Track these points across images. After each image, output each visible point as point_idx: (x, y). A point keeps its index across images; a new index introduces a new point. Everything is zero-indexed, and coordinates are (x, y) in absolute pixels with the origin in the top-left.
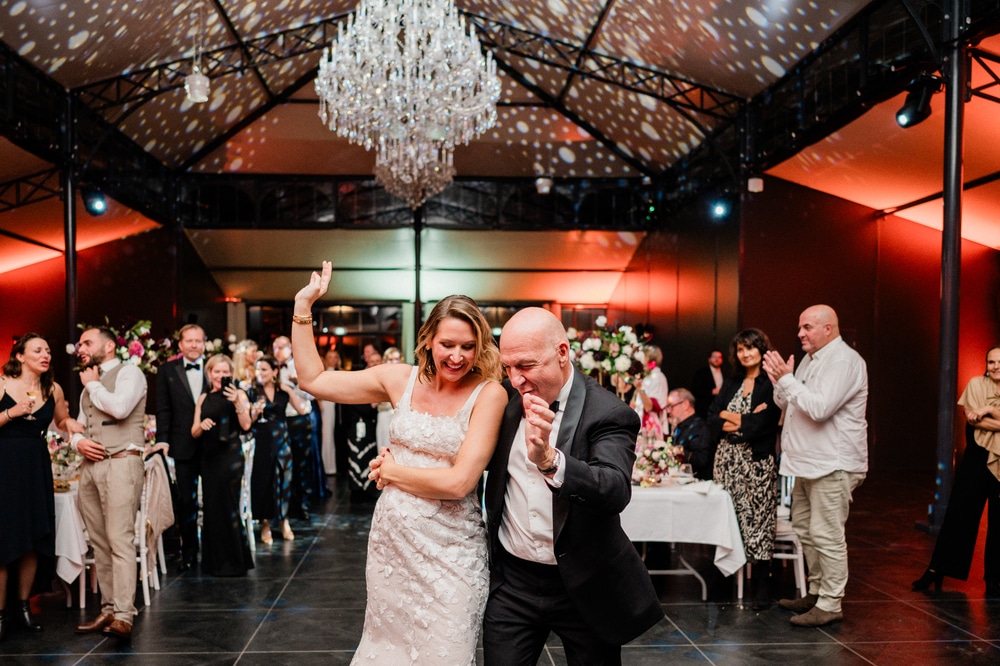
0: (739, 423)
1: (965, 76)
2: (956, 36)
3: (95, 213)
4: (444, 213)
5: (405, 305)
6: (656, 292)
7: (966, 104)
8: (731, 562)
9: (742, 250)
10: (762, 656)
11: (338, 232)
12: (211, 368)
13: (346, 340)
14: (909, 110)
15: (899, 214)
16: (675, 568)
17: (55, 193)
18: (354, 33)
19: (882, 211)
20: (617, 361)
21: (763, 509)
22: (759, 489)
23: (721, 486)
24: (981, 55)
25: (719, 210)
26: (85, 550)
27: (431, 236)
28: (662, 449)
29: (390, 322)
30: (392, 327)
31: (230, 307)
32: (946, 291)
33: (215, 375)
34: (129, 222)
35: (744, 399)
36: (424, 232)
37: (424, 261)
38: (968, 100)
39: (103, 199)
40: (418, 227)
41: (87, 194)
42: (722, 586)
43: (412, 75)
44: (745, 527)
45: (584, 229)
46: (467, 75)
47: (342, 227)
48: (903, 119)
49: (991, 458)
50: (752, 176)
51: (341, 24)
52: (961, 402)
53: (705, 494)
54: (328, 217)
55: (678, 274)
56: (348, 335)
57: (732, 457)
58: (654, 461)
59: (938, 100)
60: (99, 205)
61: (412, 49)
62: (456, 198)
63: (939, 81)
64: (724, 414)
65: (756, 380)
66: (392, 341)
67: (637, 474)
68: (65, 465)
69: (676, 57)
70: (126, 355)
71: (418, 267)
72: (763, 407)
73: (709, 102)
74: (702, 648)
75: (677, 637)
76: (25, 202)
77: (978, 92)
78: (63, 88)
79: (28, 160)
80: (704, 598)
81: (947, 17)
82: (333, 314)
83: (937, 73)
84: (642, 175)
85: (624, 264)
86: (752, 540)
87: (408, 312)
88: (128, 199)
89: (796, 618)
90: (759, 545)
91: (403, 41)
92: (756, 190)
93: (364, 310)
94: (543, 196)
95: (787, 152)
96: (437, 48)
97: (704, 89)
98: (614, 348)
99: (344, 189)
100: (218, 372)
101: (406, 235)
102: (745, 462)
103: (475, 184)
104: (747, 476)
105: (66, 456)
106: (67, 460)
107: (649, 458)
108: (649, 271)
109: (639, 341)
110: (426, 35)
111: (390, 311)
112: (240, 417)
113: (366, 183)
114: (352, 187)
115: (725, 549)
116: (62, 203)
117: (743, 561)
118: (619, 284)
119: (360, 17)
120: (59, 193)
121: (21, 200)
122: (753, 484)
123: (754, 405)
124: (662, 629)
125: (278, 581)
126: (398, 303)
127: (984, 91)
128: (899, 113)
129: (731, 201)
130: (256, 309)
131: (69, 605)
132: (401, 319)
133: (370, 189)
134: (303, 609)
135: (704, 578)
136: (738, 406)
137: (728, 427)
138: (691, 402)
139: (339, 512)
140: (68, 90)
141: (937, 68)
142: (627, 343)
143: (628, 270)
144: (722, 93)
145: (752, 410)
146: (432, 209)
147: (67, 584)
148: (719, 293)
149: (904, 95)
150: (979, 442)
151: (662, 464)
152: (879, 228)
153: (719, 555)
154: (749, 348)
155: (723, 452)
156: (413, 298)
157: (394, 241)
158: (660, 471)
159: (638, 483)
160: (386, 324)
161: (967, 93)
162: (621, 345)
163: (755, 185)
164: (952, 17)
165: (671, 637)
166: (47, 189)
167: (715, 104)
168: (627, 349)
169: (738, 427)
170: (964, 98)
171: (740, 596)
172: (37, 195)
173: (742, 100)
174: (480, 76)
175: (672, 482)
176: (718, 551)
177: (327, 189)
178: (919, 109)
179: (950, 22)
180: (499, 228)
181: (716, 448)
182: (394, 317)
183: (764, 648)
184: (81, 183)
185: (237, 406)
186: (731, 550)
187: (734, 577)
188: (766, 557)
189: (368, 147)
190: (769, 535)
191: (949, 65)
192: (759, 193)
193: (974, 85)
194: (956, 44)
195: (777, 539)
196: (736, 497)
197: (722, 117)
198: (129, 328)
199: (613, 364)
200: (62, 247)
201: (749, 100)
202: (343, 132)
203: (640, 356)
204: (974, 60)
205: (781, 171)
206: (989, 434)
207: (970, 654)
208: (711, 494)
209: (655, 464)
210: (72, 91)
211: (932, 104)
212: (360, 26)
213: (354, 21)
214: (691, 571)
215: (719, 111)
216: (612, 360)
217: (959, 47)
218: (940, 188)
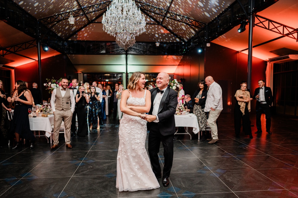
0: (198, 101)
1: (254, 21)
2: (251, 12)
3: (45, 51)
4: (133, 50)
5: (123, 74)
6: (185, 71)
7: (254, 28)
8: (196, 131)
9: (205, 60)
10: (201, 150)
11: (106, 55)
12: (80, 89)
13: (109, 83)
14: (241, 29)
15: (242, 52)
16: (185, 133)
17: (35, 46)
18: (111, 9)
19: (238, 51)
20: (173, 87)
21: (204, 119)
22: (203, 115)
23: (194, 114)
24: (257, 16)
25: (200, 51)
26: (52, 130)
27: (130, 57)
28: (181, 106)
29: (120, 78)
30: (120, 79)
31: (79, 74)
32: (249, 71)
33: (81, 90)
34: (53, 53)
35: (200, 95)
36: (128, 56)
37: (128, 63)
38: (254, 27)
39: (47, 47)
40: (127, 54)
41: (44, 46)
42: (195, 136)
43: (125, 19)
44: (200, 123)
45: (168, 55)
46: (138, 19)
47: (107, 54)
48: (239, 31)
49: (241, 107)
50: (208, 43)
51: (108, 7)
52: (235, 96)
53: (191, 116)
54: (104, 52)
55: (190, 66)
56: (109, 81)
57: (197, 108)
58: (180, 109)
59: (247, 27)
60: (46, 49)
61: (125, 13)
62: (136, 47)
63: (248, 22)
64: (195, 99)
65: (203, 91)
66: (120, 83)
67: (177, 112)
68: (46, 111)
69: (189, 13)
70: (58, 86)
71: (127, 64)
72: (204, 97)
73: (197, 24)
74: (189, 149)
75: (184, 146)
76: (27, 48)
77: (256, 25)
78: (36, 19)
79: (28, 37)
80: (191, 139)
81: (249, 7)
82: (106, 76)
83: (247, 20)
84: (182, 41)
85: (178, 64)
86: (201, 126)
87: (124, 75)
88: (54, 47)
89: (209, 142)
90: (203, 127)
91: (123, 12)
92: (208, 46)
93: (113, 75)
94: (158, 47)
95: (215, 38)
96: (130, 13)
97: (196, 21)
98: (172, 84)
99: (107, 44)
100: (82, 89)
101: (124, 56)
102: (200, 109)
103: (140, 43)
104: (200, 112)
105: (46, 109)
106: (46, 110)
107: (179, 108)
108: (184, 65)
109: (178, 83)
110: (128, 10)
111: (120, 75)
112: (86, 100)
113: (113, 43)
114: (109, 44)
115: (195, 128)
116: (37, 48)
117: (199, 131)
118: (177, 68)
119: (112, 6)
120: (36, 46)
121: (27, 47)
122: (201, 114)
123: (202, 97)
124: (181, 145)
125: (96, 137)
126: (122, 73)
127: (257, 25)
128: (238, 30)
129: (202, 48)
130: (85, 75)
131: (48, 142)
132: (123, 77)
133: (114, 44)
134: (102, 143)
135: (191, 135)
136: (199, 97)
137: (196, 101)
138: (190, 97)
139: (109, 123)
140: (38, 20)
141: (247, 19)
142: (175, 83)
143: (179, 65)
144: (200, 22)
145: (201, 98)
146: (130, 49)
147: (48, 138)
148: (200, 71)
149: (240, 25)
150: (239, 104)
151: (182, 110)
152: (237, 55)
153: (194, 129)
154: (202, 84)
155: (196, 107)
156: (125, 72)
157: (121, 58)
158: (181, 111)
159: (176, 114)
160: (118, 78)
161: (254, 25)
162: (174, 83)
163: (208, 45)
164: (251, 7)
165: (183, 147)
166: (33, 45)
167: (199, 25)
168: (175, 84)
169: (198, 102)
170: (253, 26)
171: (199, 139)
172: (30, 46)
173: (205, 24)
174: (141, 20)
175: (184, 114)
176: (194, 128)
177: (103, 44)
178: (243, 29)
179: (250, 8)
180: (147, 54)
181: (194, 106)
182: (121, 77)
183: (202, 148)
184: (42, 43)
185: (86, 97)
186: (196, 128)
187: (197, 134)
188: (205, 130)
189: (115, 36)
190: (205, 125)
191: (250, 18)
192: (209, 47)
193: (255, 23)
194: (251, 13)
195: (207, 126)
196: (198, 117)
197: (200, 28)
198: (58, 80)
199: (172, 88)
200: (37, 59)
201: (207, 24)
202: (109, 32)
203: (178, 86)
204: (255, 17)
205: (214, 41)
206: (241, 102)
207: (245, 148)
208: (192, 116)
209: (180, 110)
210: (39, 20)
211: (246, 27)
212: (112, 7)
213: (111, 7)
214: (188, 133)
215: (200, 27)
216: (172, 87)
217: (252, 14)
218: (248, 47)
